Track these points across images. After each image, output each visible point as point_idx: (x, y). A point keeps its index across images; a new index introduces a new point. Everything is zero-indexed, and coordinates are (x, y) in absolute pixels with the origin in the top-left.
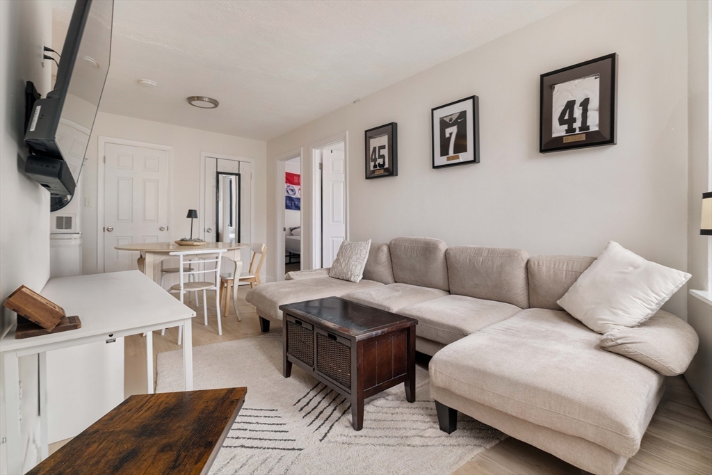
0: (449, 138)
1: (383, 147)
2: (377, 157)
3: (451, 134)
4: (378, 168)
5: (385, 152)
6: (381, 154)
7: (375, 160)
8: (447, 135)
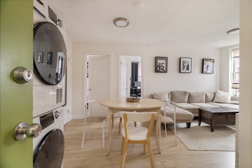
0: (185, 66)
1: (164, 64)
2: (161, 66)
3: (186, 65)
4: (161, 69)
5: (164, 65)
6: (162, 65)
7: (160, 67)
8: (185, 65)
